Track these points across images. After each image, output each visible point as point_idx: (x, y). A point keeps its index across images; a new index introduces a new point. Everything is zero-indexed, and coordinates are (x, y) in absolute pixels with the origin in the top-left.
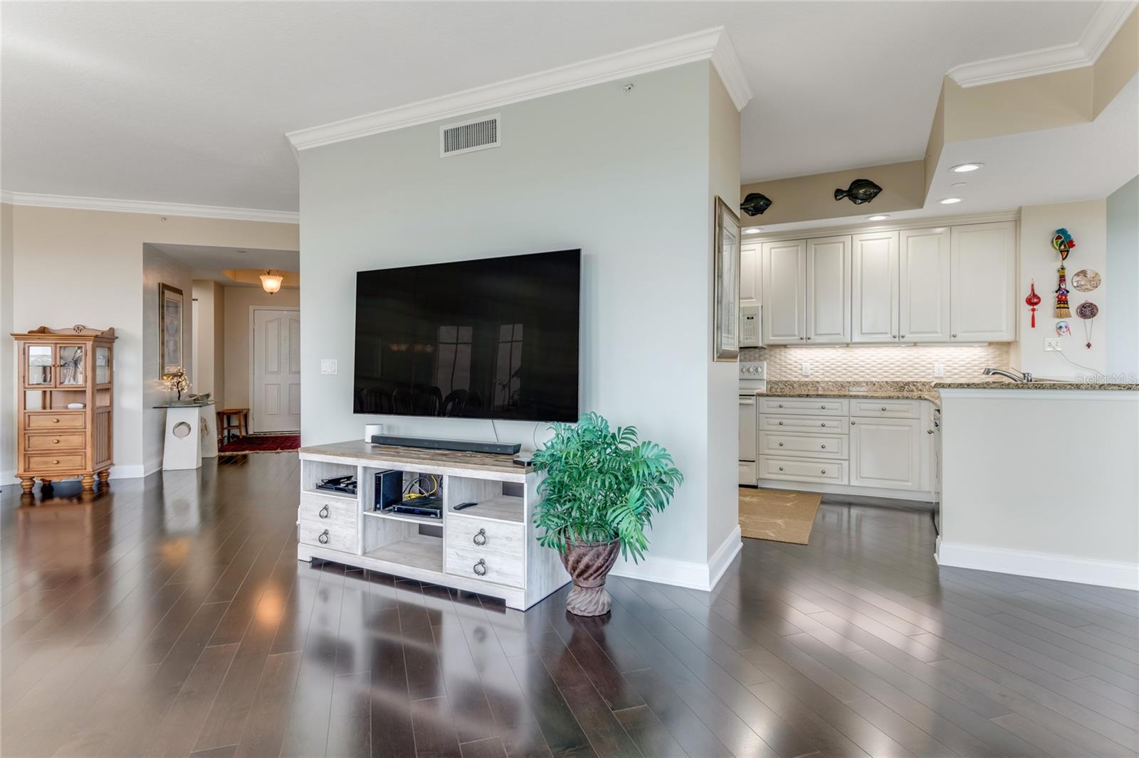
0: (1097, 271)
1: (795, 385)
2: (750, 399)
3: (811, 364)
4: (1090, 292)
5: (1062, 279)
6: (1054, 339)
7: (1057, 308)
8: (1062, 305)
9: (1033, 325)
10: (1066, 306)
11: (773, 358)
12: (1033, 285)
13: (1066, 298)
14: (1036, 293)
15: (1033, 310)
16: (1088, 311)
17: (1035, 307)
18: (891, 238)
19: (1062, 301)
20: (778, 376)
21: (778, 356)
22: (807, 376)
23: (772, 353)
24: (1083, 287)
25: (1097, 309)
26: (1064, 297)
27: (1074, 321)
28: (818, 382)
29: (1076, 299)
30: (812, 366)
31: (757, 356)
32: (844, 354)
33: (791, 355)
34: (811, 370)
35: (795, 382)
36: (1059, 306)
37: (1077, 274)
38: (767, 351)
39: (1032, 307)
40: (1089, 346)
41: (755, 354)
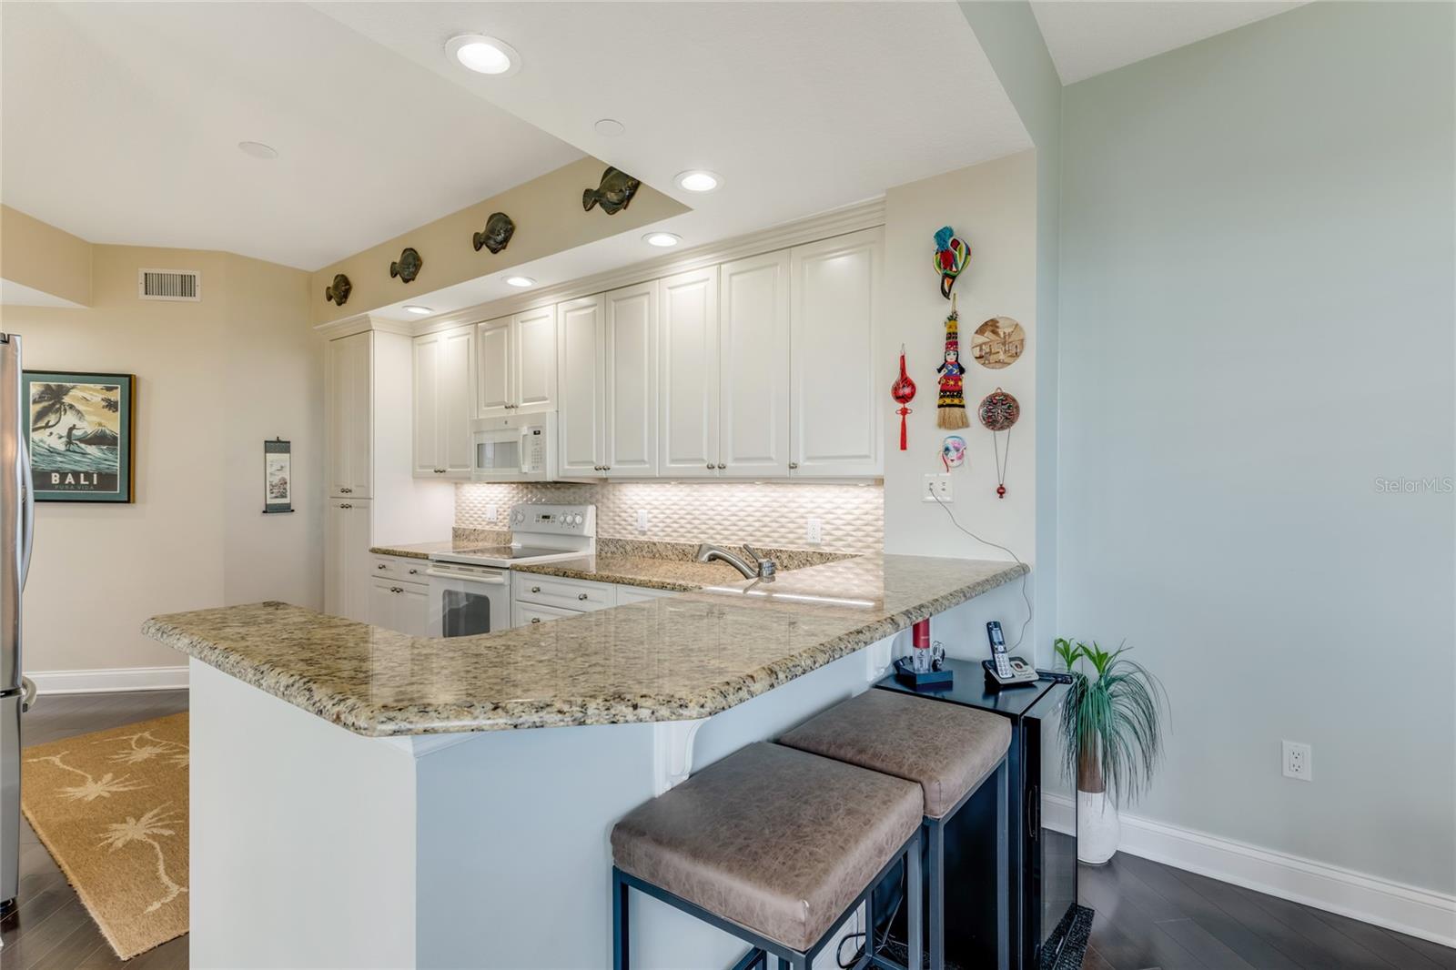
0: (1018, 321)
1: (628, 548)
2: (500, 574)
3: (649, 513)
4: (1008, 368)
5: (952, 341)
6: (938, 475)
7: (940, 406)
8: (948, 401)
9: (904, 447)
10: (956, 401)
11: (605, 500)
12: (903, 358)
13: (956, 384)
14: (910, 374)
15: (904, 412)
16: (1001, 412)
17: (907, 405)
18: (708, 279)
19: (951, 392)
20: (611, 531)
21: (611, 497)
22: (644, 533)
23: (605, 492)
24: (993, 358)
25: (1017, 407)
26: (952, 383)
27: (976, 434)
28: (655, 544)
29: (979, 384)
30: (650, 516)
31: (588, 495)
32: (688, 495)
33: (626, 495)
34: (649, 521)
35: (627, 542)
36: (941, 402)
37: (981, 331)
38: (598, 489)
39: (901, 406)
40: (1001, 491)
41: (586, 492)
